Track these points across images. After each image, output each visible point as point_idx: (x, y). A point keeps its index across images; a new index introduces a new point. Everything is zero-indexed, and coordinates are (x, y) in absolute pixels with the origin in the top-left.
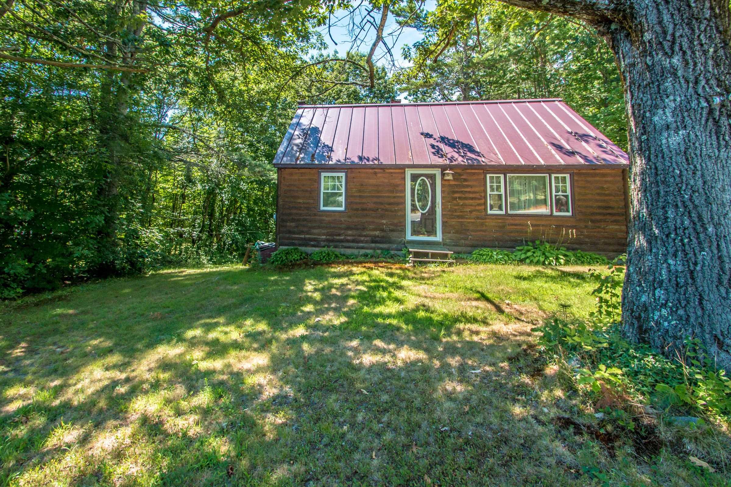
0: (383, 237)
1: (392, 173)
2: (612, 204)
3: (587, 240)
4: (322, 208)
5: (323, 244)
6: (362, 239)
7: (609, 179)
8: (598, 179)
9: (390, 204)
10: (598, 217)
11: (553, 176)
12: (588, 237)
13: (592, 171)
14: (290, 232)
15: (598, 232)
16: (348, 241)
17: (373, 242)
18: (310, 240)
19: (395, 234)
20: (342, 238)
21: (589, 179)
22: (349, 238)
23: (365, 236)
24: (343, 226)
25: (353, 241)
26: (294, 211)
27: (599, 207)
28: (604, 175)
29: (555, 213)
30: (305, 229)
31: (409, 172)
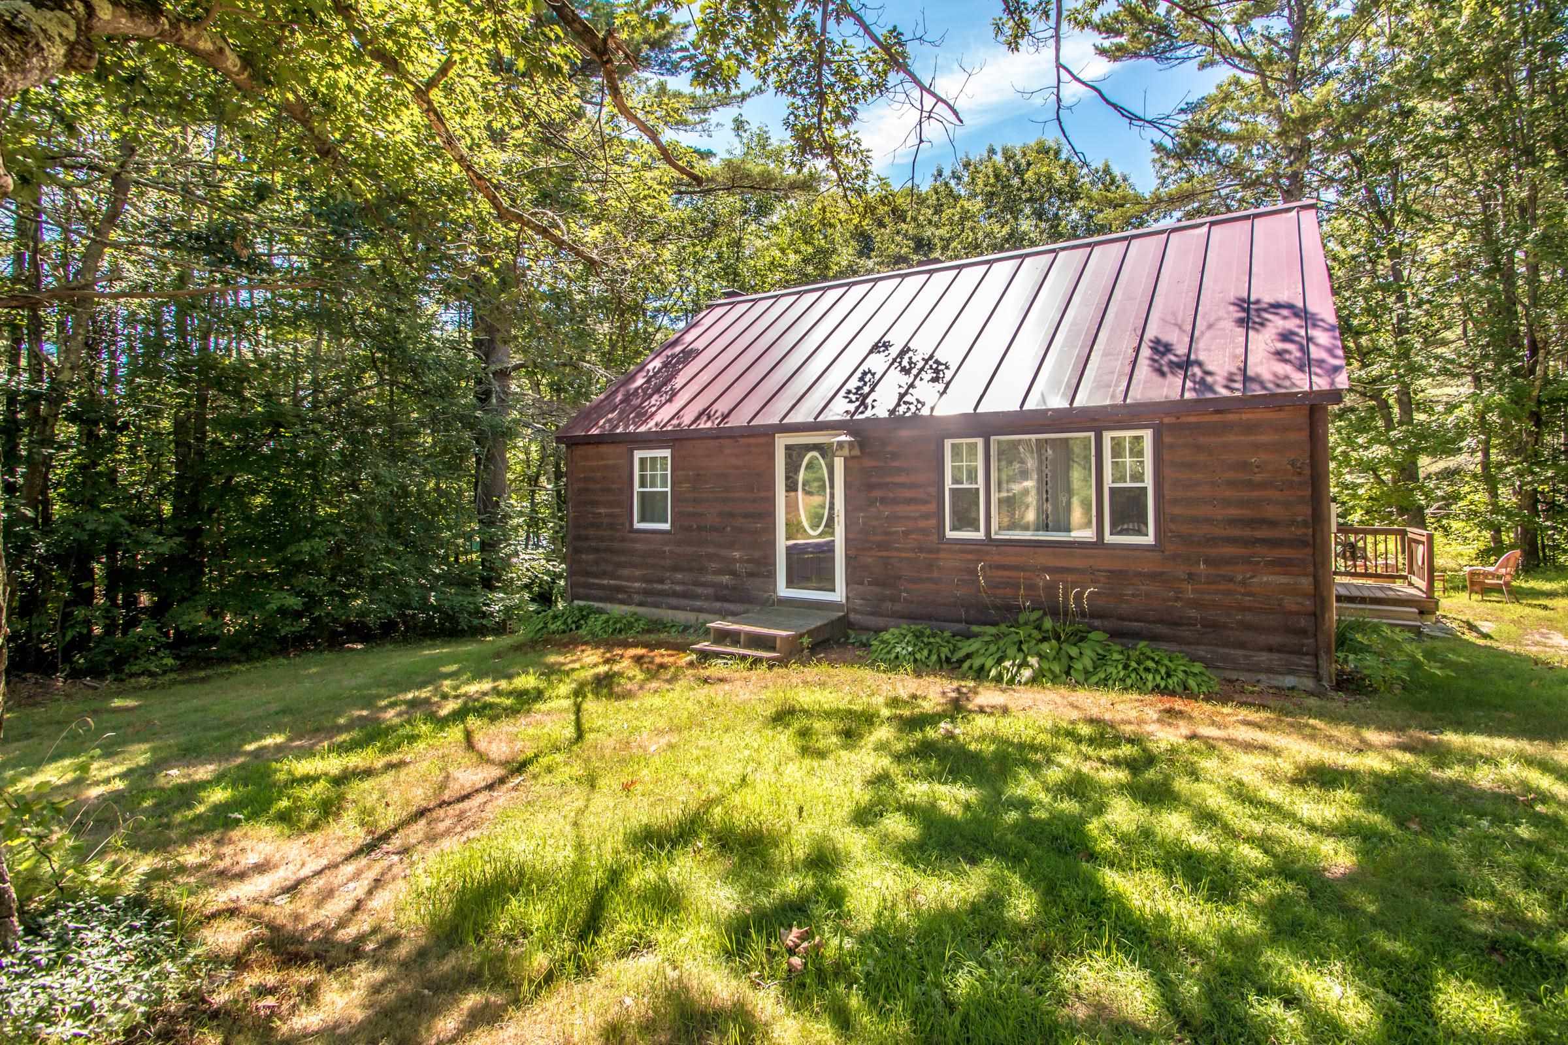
0: (734, 588)
1: (749, 445)
2: (1271, 512)
3: (1193, 613)
4: (638, 525)
5: (637, 598)
6: (700, 590)
7: (1263, 438)
8: (1231, 438)
9: (746, 516)
10: (1229, 551)
11: (1107, 436)
12: (1196, 604)
13: (1216, 418)
14: (588, 574)
15: (1228, 593)
16: (675, 594)
17: (718, 598)
18: (619, 589)
19: (758, 581)
20: (666, 587)
21: (1202, 440)
22: (678, 588)
23: (703, 585)
24: (668, 562)
25: (684, 595)
26: (591, 532)
27: (1233, 522)
28: (1250, 428)
29: (1109, 538)
30: (610, 568)
31: (781, 442)
